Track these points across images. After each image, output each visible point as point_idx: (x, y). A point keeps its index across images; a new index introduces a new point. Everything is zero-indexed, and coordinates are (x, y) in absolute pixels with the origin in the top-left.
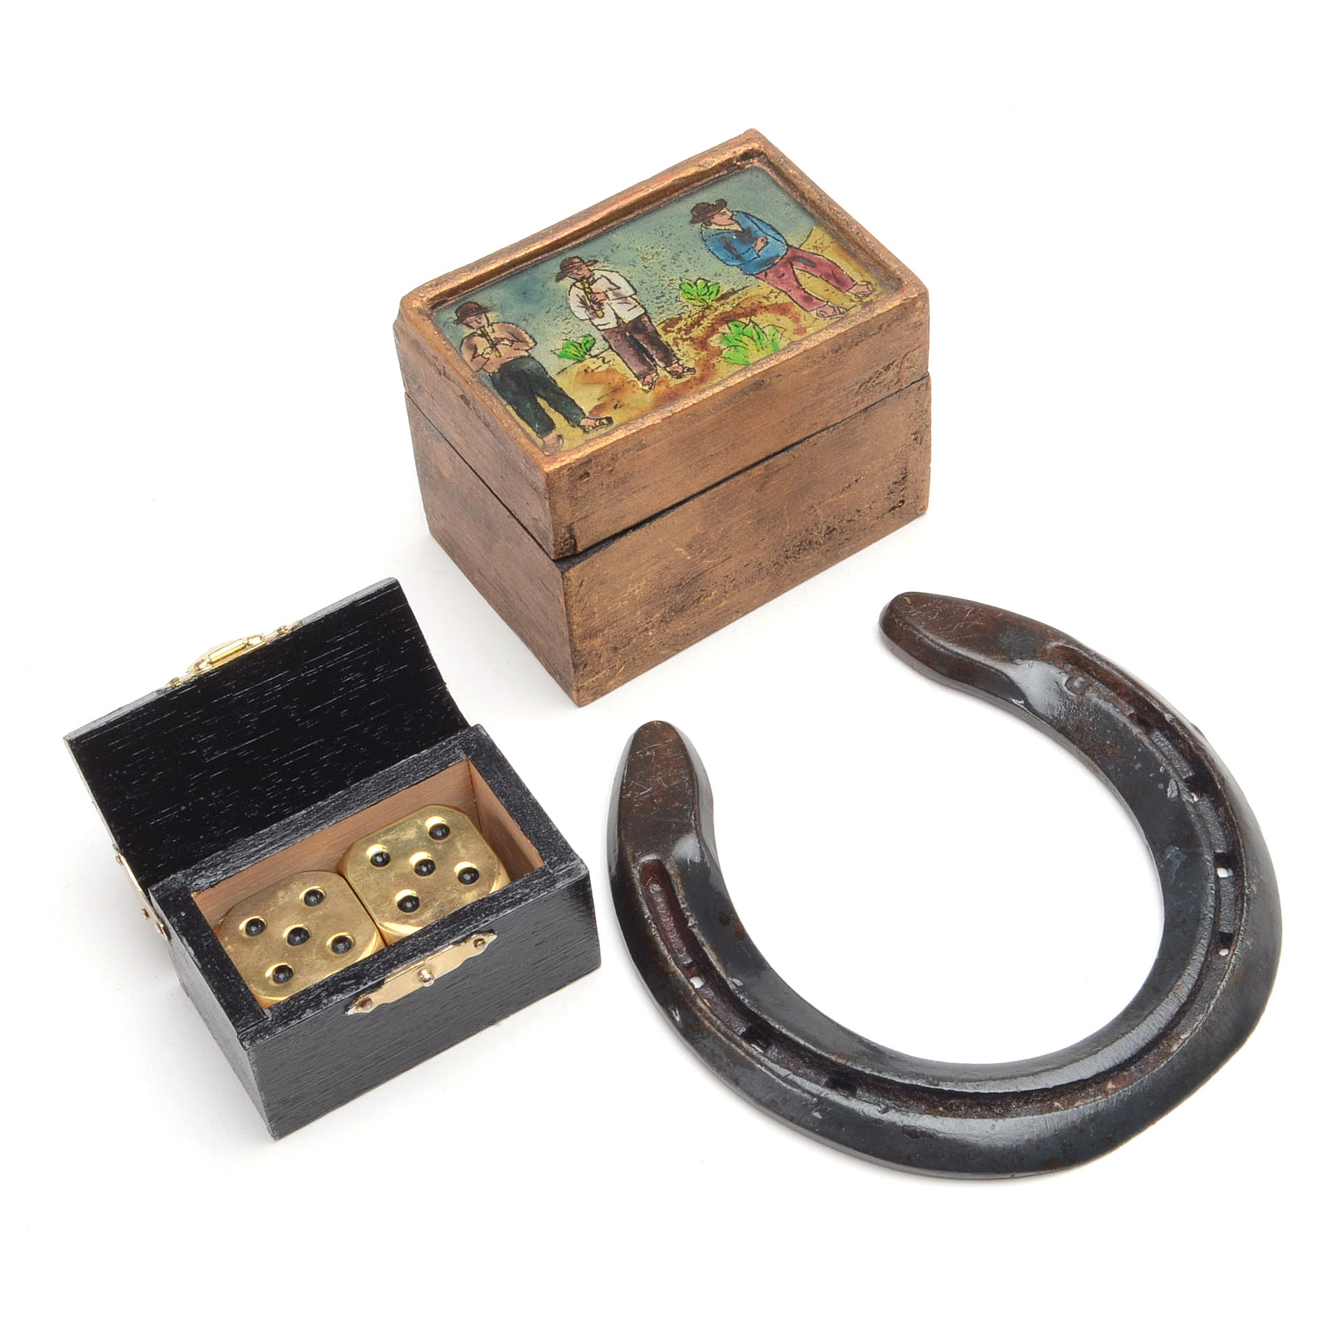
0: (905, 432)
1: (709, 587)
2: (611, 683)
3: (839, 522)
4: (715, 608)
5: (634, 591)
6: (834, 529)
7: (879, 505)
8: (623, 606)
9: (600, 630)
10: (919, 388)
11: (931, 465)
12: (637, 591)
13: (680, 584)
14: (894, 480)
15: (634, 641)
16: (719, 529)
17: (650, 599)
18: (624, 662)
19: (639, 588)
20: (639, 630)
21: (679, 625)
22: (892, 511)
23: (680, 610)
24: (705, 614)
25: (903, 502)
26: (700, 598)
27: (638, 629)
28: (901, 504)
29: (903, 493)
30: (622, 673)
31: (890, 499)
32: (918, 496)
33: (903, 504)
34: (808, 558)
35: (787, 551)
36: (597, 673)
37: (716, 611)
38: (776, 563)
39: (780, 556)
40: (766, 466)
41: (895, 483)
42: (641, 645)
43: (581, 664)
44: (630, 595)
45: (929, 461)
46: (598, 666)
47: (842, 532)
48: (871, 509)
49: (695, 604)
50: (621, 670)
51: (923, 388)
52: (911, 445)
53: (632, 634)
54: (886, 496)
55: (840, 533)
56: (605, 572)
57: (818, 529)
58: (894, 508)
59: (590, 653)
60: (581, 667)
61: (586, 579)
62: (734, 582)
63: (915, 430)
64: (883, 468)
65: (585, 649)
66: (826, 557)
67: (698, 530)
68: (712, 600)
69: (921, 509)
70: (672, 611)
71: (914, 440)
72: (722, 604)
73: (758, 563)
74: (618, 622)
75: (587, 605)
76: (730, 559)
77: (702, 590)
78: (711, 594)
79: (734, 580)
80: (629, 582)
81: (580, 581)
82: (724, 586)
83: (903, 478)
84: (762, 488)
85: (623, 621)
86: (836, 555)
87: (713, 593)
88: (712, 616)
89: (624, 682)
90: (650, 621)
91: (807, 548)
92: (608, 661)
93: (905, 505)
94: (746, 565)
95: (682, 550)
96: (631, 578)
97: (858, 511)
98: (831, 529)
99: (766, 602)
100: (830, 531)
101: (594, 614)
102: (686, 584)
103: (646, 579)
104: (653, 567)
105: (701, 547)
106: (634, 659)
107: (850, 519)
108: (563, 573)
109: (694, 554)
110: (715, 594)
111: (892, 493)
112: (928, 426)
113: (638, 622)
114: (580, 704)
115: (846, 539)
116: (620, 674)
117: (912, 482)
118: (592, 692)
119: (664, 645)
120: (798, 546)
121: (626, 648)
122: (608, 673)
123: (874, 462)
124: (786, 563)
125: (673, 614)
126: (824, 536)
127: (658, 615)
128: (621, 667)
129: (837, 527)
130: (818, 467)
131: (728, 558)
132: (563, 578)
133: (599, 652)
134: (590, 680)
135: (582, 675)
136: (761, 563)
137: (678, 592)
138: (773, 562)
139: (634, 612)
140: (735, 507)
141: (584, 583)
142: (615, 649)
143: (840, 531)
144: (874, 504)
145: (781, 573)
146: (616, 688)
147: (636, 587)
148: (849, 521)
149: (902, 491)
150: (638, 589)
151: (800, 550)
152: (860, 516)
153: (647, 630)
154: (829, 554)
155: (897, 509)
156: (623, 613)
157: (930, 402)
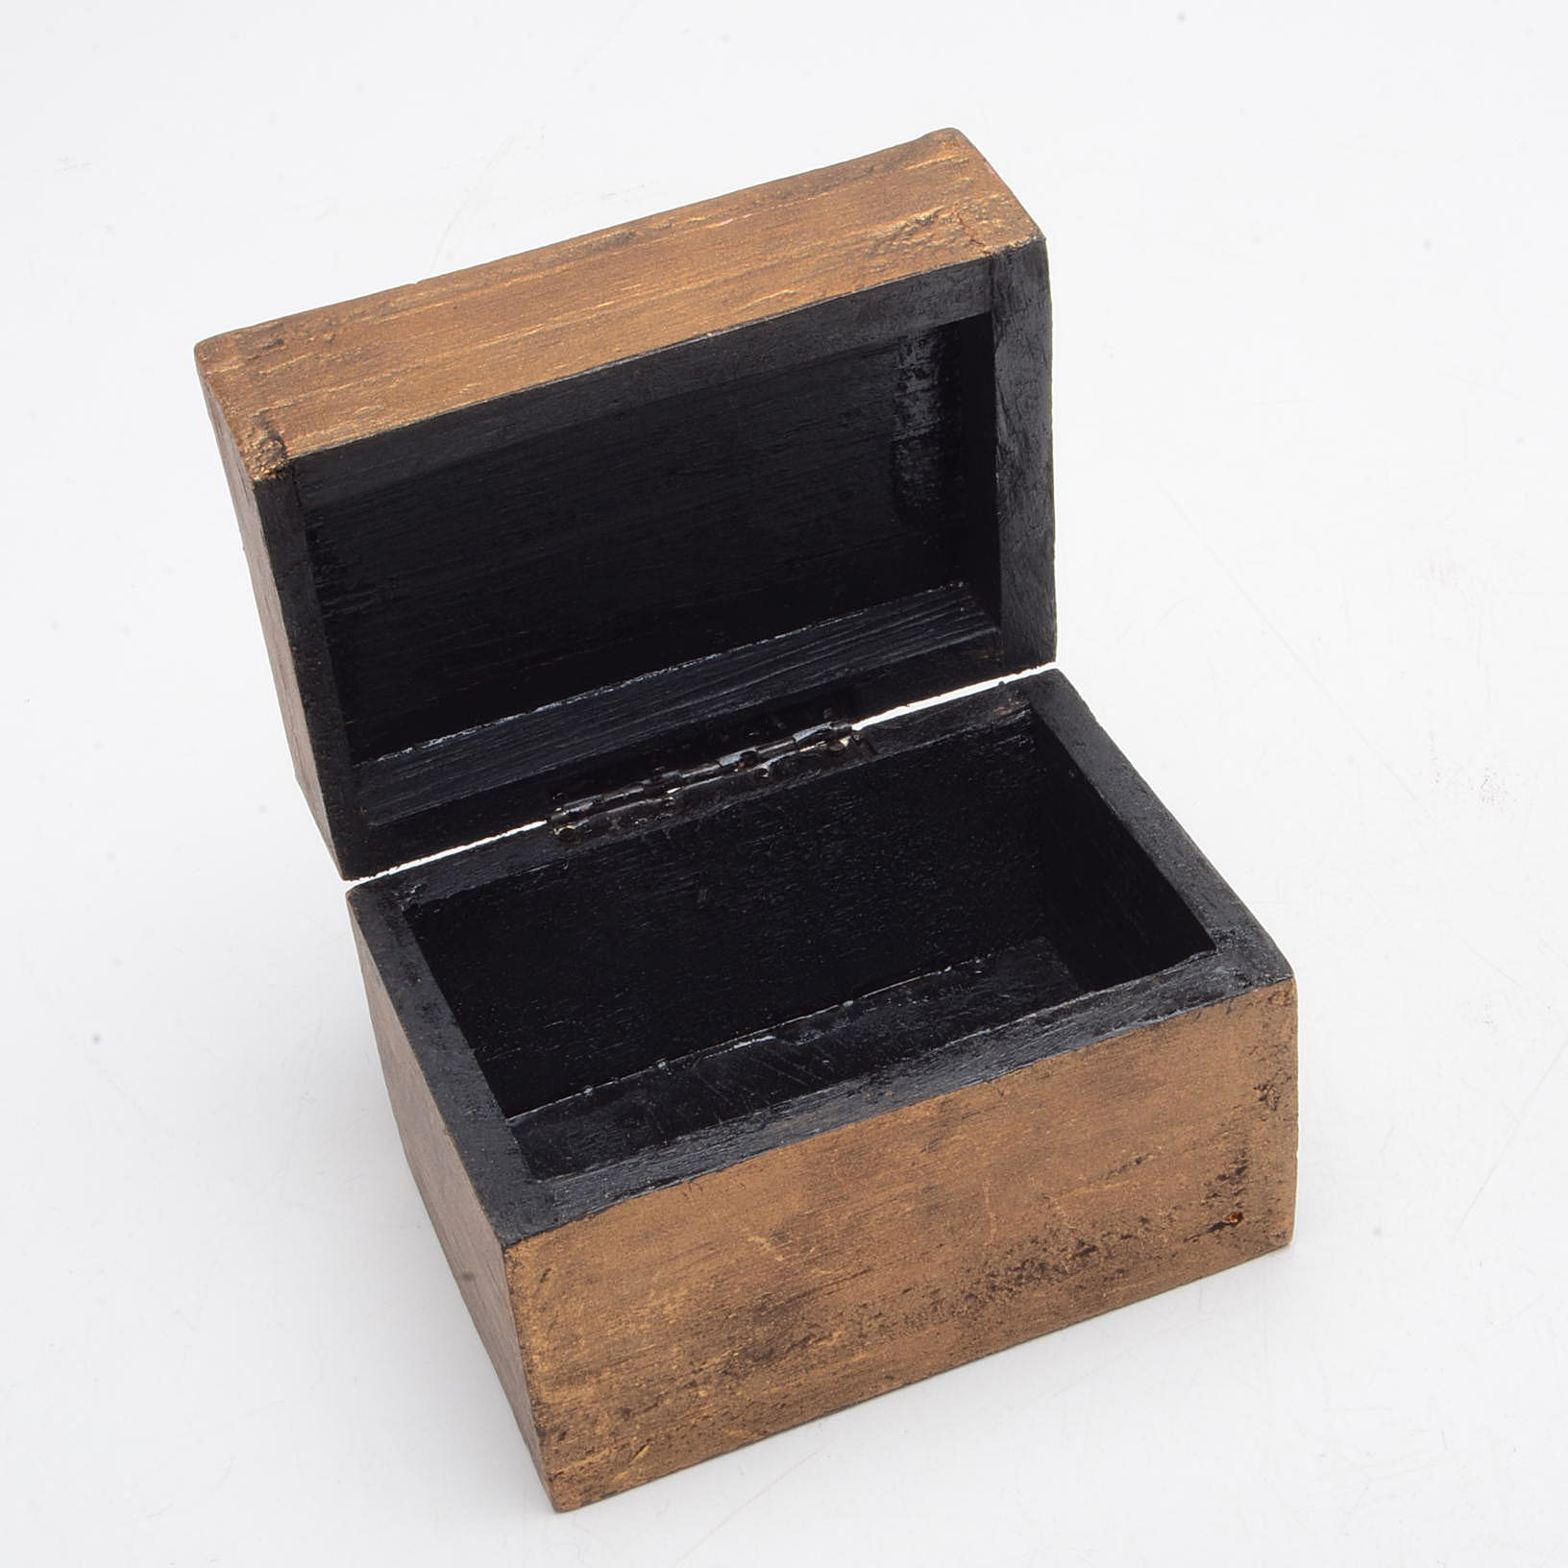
0: (1240, 1082)
1: (827, 1321)
2: (621, 1476)
3: (1104, 1236)
4: (843, 1363)
5: (662, 1306)
6: (1094, 1248)
7: (1188, 1215)
8: (641, 1331)
9: (590, 1372)
10: (1270, 999)
11: (1298, 1155)
12: (669, 1307)
13: (763, 1307)
14: (1221, 1173)
15: (668, 1402)
16: (843, 1211)
17: (698, 1325)
18: (648, 1440)
19: (672, 1301)
20: (678, 1383)
21: (764, 1386)
22: (1217, 1232)
23: (766, 1356)
24: (819, 1372)
25: (1240, 1217)
26: (806, 1340)
27: (673, 1380)
28: (1236, 1221)
29: (1238, 1199)
30: (643, 1459)
31: (1211, 1206)
32: (1270, 1211)
33: (1239, 1221)
34: (1039, 1296)
35: (993, 1275)
36: (588, 1453)
37: (844, 1369)
38: (971, 1295)
39: (978, 1282)
40: (943, 1103)
41: (1223, 1178)
42: (682, 1412)
43: (553, 1431)
44: (653, 1312)
45: (1295, 1145)
46: (590, 1439)
47: (1109, 1257)
48: (1172, 1220)
49: (798, 1349)
50: (641, 1454)
51: (1280, 1001)
52: (1253, 1108)
53: (663, 1388)
54: (1203, 1201)
55: (1106, 1258)
56: (598, 1260)
57: (1058, 1242)
58: (1220, 1226)
59: (571, 1413)
60: (554, 1437)
61: (553, 1267)
62: (880, 1320)
63: (1263, 1082)
64: (1194, 1145)
65: (560, 1404)
66: (1077, 1299)
67: (796, 1207)
68: (834, 1347)
69: (1278, 1236)
70: (747, 1356)
71: (1261, 1099)
72: (856, 1359)
73: (932, 1290)
74: (630, 1361)
75: (560, 1320)
76: (869, 1274)
77: (811, 1326)
78: (831, 1335)
79: (880, 1314)
80: (649, 1287)
81: (542, 1271)
82: (860, 1323)
83: (1239, 1171)
84: (933, 1146)
85: (641, 1362)
86: (1099, 1297)
87: (835, 1335)
88: (835, 1378)
89: (651, 1479)
90: (701, 1370)
91: (1035, 1275)
92: (612, 1434)
93: (1243, 1222)
94: (906, 1291)
95: (763, 1240)
96: (654, 1279)
97: (1144, 1221)
98: (1086, 1247)
99: (951, 1367)
100: (1085, 1251)
101: (577, 1338)
102: (776, 1308)
103: (688, 1286)
104: (701, 1266)
105: (805, 1241)
106: (669, 1437)
107: (1126, 1233)
108: (504, 1250)
109: (789, 1253)
110: (840, 1336)
111: (1215, 1195)
112: (1291, 1078)
113: (674, 1367)
114: (560, 1506)
115: (1121, 1271)
116: (639, 1462)
117: (1258, 1182)
118: (581, 1487)
119: (733, 1419)
120: (1017, 1269)
121: (652, 1413)
122: (612, 1457)
123: (1176, 1131)
124: (990, 1297)
125: (750, 1362)
126: (1073, 1258)
127: (716, 1360)
128: (642, 1448)
129: (1098, 1244)
130: (1054, 1122)
131: (865, 1272)
132: (504, 1259)
133: (592, 1412)
134: (577, 1464)
135: (557, 1451)
136: (936, 1291)
137: (758, 1321)
138: (963, 1292)
139: (665, 1347)
140: (876, 1173)
141: (550, 1274)
142: (626, 1412)
143: (1105, 1254)
144: (1178, 1213)
145: (981, 1316)
146: (632, 1487)
147: (666, 1298)
148: (1124, 1237)
149: (1236, 1194)
150: (673, 1305)
151: (1020, 1277)
152: (1147, 1229)
153: (693, 1384)
154: (1082, 1294)
155: (1228, 1229)
156: (639, 1346)
157: (1294, 1030)
